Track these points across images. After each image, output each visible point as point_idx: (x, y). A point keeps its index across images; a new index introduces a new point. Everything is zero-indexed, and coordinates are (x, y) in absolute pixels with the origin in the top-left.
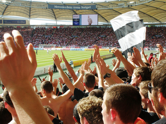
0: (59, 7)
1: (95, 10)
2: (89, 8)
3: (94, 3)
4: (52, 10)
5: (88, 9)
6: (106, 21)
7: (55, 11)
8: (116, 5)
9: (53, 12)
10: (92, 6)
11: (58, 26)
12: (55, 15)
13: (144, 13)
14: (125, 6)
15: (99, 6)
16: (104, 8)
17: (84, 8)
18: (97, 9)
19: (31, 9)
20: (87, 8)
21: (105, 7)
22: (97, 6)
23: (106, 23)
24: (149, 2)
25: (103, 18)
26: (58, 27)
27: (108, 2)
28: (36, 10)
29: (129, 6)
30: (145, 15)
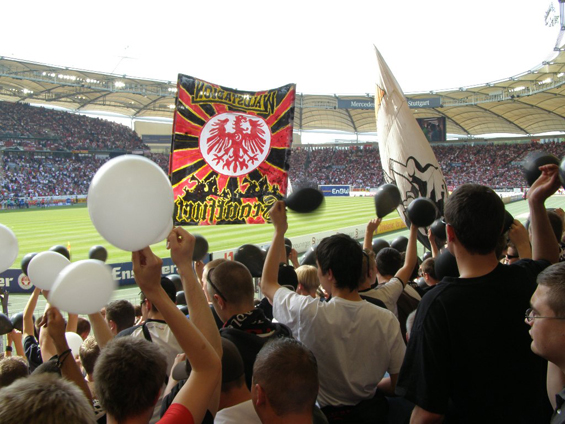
0: (360, 104)
1: (439, 109)
2: (425, 104)
3: (437, 94)
4: (347, 111)
5: (424, 107)
6: (465, 131)
7: (352, 112)
8: (484, 96)
9: (350, 116)
10: (431, 100)
11: (361, 144)
12: (353, 122)
13: (550, 112)
14: (504, 98)
15: (447, 100)
16: (457, 104)
17: (416, 104)
18: (442, 107)
19: (304, 111)
20: (421, 104)
21: (461, 101)
22: (441, 100)
23: (464, 136)
24: (560, 86)
25: (457, 124)
26: (362, 147)
27: (467, 91)
28: (314, 113)
29: (513, 97)
30: (552, 115)
